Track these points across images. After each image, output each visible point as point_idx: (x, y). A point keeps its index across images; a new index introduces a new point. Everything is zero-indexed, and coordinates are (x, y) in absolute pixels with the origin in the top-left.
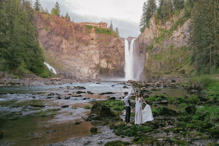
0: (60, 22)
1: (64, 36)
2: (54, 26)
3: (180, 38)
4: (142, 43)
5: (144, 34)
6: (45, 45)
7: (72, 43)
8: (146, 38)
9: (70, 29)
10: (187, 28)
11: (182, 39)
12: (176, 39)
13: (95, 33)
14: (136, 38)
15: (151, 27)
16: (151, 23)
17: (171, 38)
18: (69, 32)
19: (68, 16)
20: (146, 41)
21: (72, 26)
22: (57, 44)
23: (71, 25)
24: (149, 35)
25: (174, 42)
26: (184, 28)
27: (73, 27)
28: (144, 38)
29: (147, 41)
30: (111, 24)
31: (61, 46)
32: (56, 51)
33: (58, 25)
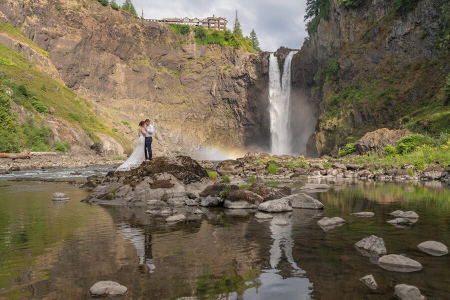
0: (107, 19)
1: (118, 52)
2: (92, 28)
3: (413, 39)
4: (311, 61)
5: (316, 36)
6: (68, 75)
7: (138, 70)
8: (322, 46)
9: (134, 35)
10: (431, 8)
11: (418, 41)
12: (400, 43)
13: (197, 42)
14: (298, 50)
15: (333, 18)
16: (333, 6)
17: (387, 39)
18: (131, 43)
19: (130, 6)
20: (323, 55)
21: (139, 27)
22: (102, 71)
23: (136, 24)
24: (329, 37)
25: (396, 50)
26: (423, 10)
27: (141, 31)
28: (316, 46)
29: (325, 54)
30: (237, 20)
31: (111, 77)
32: (99, 89)
33: (101, 26)
